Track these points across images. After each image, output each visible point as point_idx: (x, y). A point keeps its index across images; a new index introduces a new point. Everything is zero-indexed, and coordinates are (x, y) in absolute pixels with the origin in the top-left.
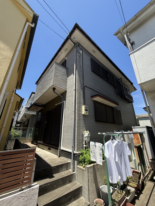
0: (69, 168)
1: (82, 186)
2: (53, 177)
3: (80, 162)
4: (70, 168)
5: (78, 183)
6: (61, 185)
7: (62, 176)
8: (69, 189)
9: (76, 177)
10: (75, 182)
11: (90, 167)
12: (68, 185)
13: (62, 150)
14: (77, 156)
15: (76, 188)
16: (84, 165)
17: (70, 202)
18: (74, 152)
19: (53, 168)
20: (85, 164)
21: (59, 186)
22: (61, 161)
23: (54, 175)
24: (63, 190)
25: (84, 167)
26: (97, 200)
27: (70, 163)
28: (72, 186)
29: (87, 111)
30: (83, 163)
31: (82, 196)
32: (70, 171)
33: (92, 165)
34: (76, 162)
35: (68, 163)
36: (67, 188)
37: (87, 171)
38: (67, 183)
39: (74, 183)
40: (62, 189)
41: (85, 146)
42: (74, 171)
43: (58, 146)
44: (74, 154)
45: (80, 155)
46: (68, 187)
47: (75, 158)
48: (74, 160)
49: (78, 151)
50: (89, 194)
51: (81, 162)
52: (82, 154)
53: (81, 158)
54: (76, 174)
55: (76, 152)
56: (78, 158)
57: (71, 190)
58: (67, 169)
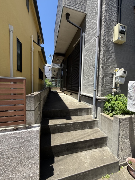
0: (89, 113)
1: (107, 137)
2: (71, 119)
3: (105, 110)
4: (91, 113)
5: (101, 131)
6: (79, 128)
7: (80, 120)
8: (89, 135)
9: (99, 125)
10: (98, 129)
11: (124, 119)
12: (88, 131)
13: (83, 95)
14: (100, 102)
15: (99, 137)
16: (111, 114)
17: (90, 149)
18: (97, 97)
19: (70, 111)
20: (113, 113)
21: (76, 129)
22: (81, 106)
23: (72, 117)
24: (82, 135)
25: (112, 116)
26: (132, 160)
27: (91, 108)
28: (93, 134)
29: (123, 35)
30: (110, 111)
31: (107, 146)
32: (91, 116)
33: (128, 116)
34: (99, 109)
35: (88, 108)
36: (86, 134)
37: (118, 123)
38: (86, 128)
39: (96, 130)
40: (81, 133)
41: (114, 90)
42: (96, 118)
43: (78, 91)
44: (97, 100)
45: (106, 101)
46: (88, 133)
47: (98, 104)
48: (96, 105)
49: (102, 96)
50: (118, 150)
51: (107, 110)
52: (109, 101)
53: (107, 105)
54: (100, 122)
55: (99, 97)
56: (102, 105)
57: (92, 137)
58: (88, 114)
